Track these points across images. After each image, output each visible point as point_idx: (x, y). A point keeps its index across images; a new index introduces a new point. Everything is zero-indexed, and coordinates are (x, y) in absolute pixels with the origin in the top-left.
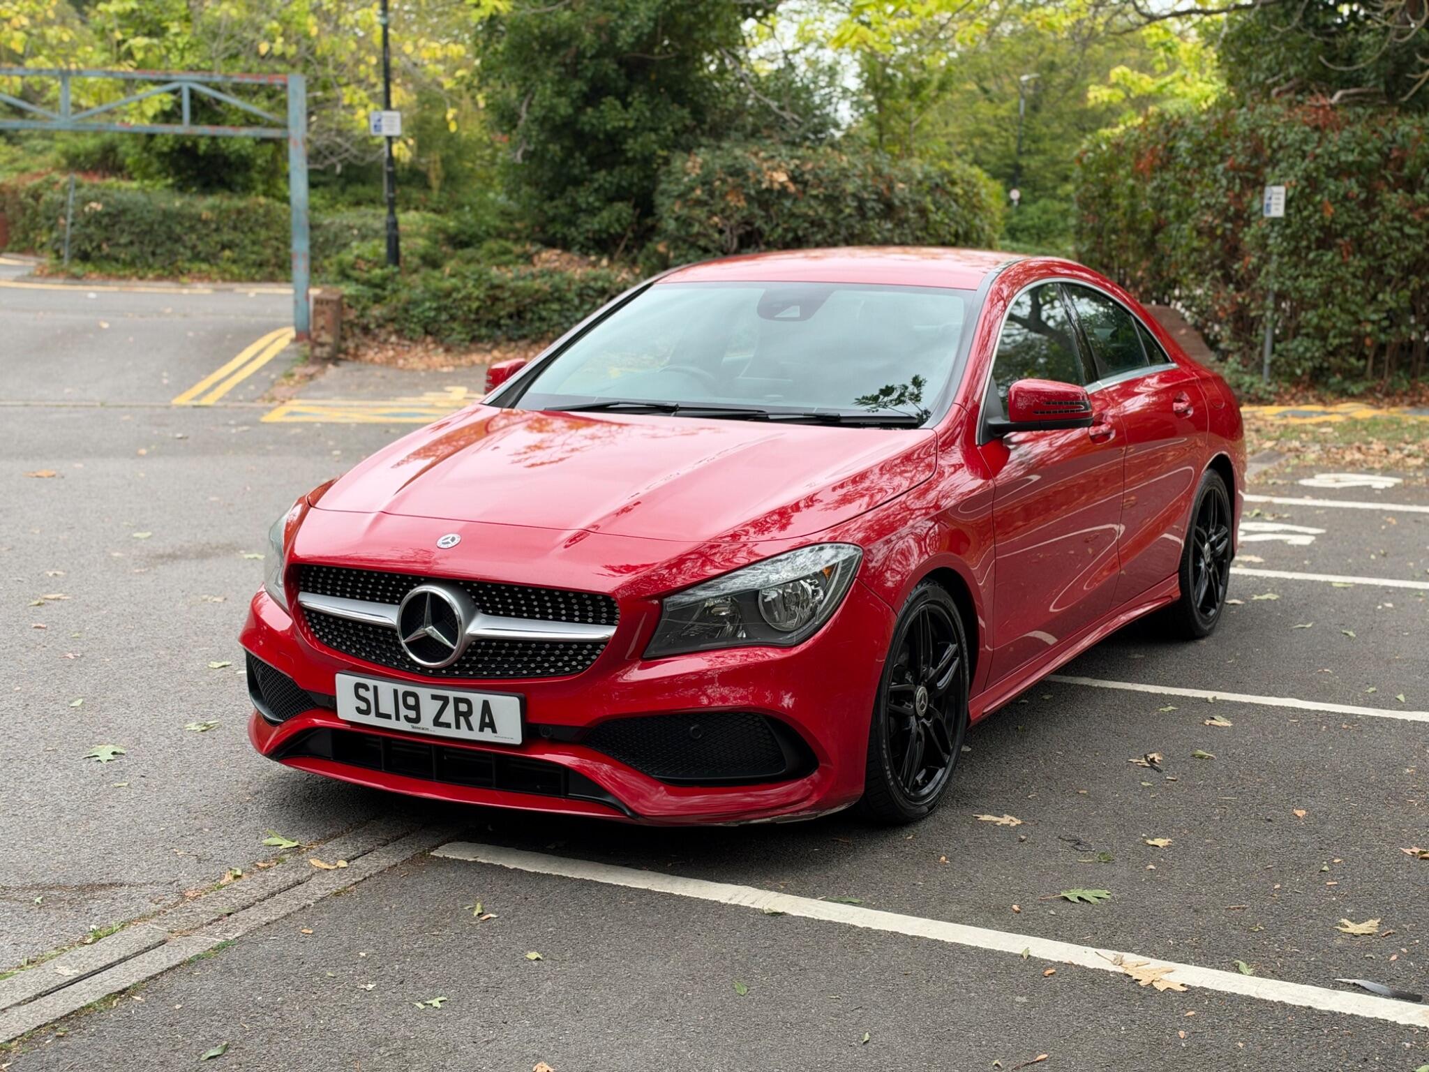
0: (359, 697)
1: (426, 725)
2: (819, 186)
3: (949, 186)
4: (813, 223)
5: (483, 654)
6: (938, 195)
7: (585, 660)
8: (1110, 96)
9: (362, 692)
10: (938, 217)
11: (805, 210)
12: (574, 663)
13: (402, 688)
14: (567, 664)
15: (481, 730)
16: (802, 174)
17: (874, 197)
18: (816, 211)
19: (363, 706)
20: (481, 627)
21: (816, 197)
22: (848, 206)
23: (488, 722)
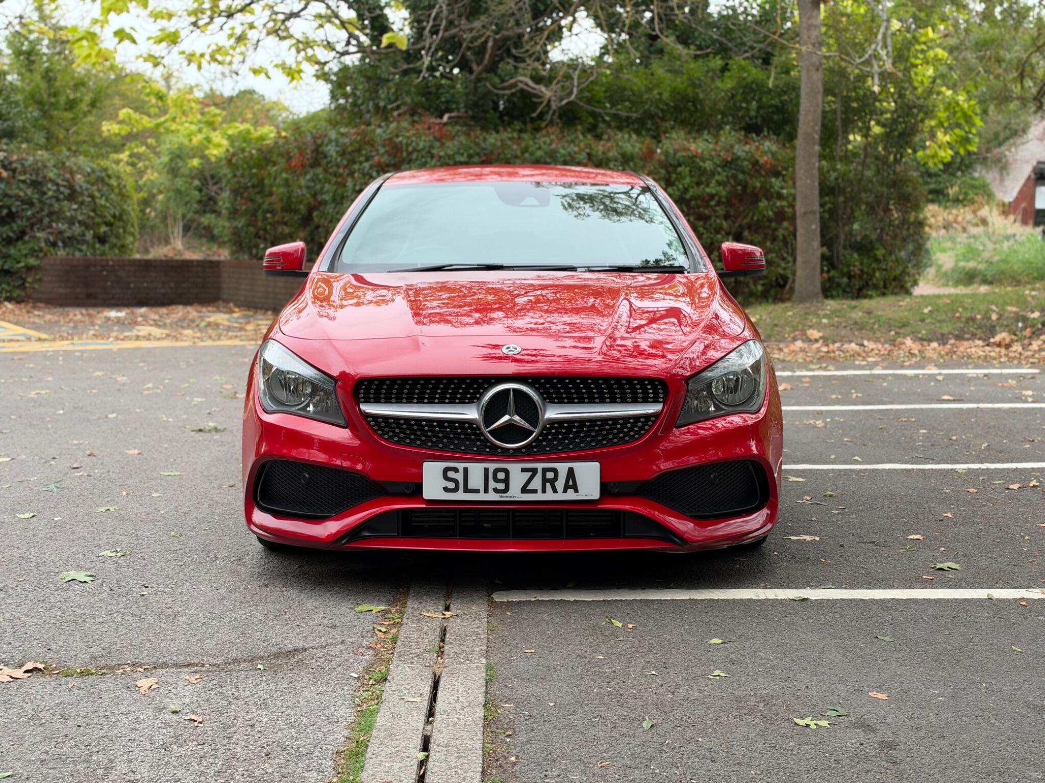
0: (446, 478)
1: (515, 493)
2: (25, 173)
3: (106, 179)
4: (24, 202)
5: (557, 434)
6: (100, 185)
7: (640, 430)
8: (120, 129)
9: (451, 474)
10: (103, 202)
11: (17, 191)
12: (632, 433)
13: (492, 467)
14: (626, 434)
15: (565, 491)
16: (11, 163)
17: (65, 183)
18: (25, 192)
19: (451, 485)
20: (553, 413)
21: (24, 182)
22: (49, 189)
23: (571, 483)
